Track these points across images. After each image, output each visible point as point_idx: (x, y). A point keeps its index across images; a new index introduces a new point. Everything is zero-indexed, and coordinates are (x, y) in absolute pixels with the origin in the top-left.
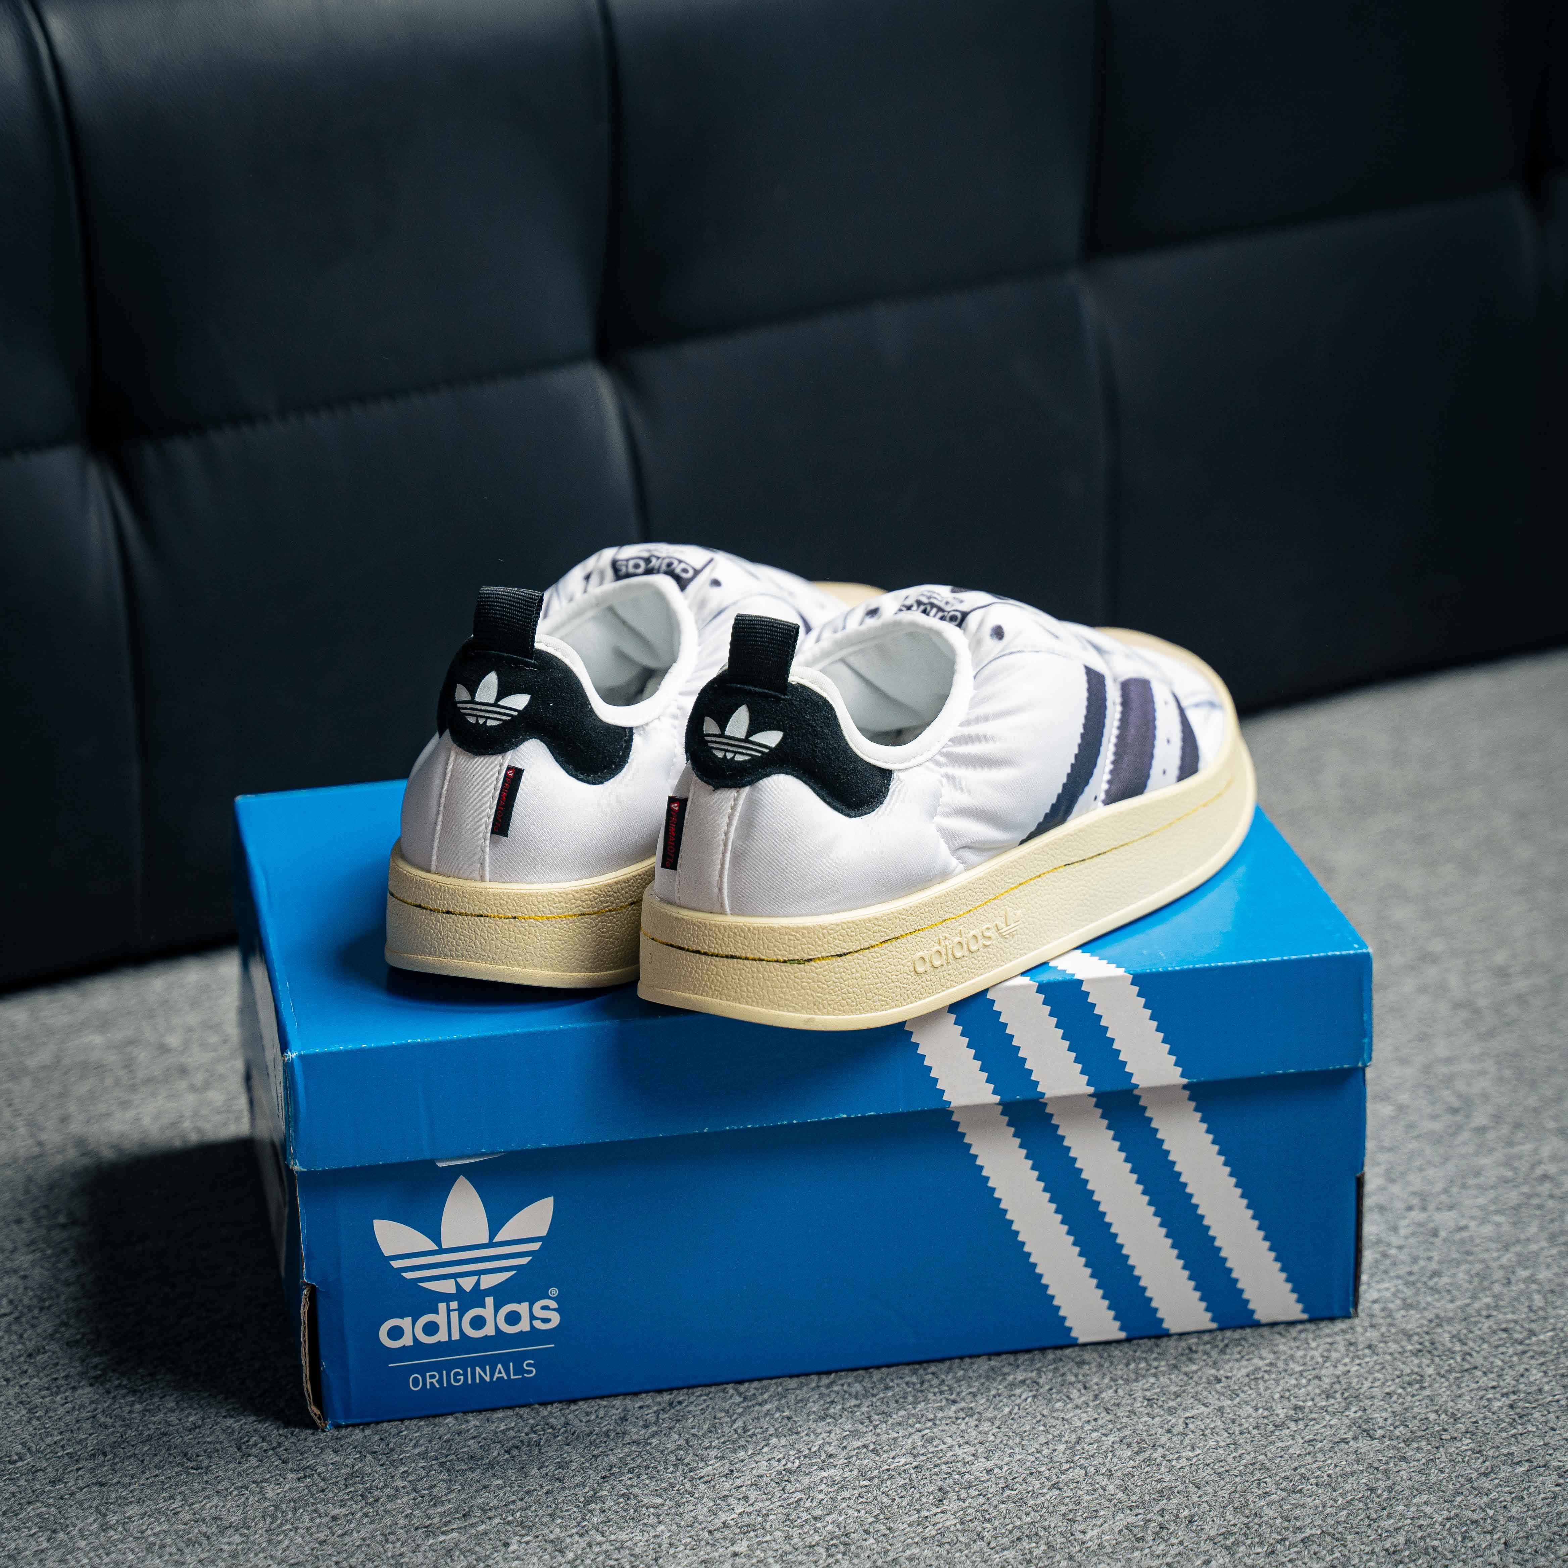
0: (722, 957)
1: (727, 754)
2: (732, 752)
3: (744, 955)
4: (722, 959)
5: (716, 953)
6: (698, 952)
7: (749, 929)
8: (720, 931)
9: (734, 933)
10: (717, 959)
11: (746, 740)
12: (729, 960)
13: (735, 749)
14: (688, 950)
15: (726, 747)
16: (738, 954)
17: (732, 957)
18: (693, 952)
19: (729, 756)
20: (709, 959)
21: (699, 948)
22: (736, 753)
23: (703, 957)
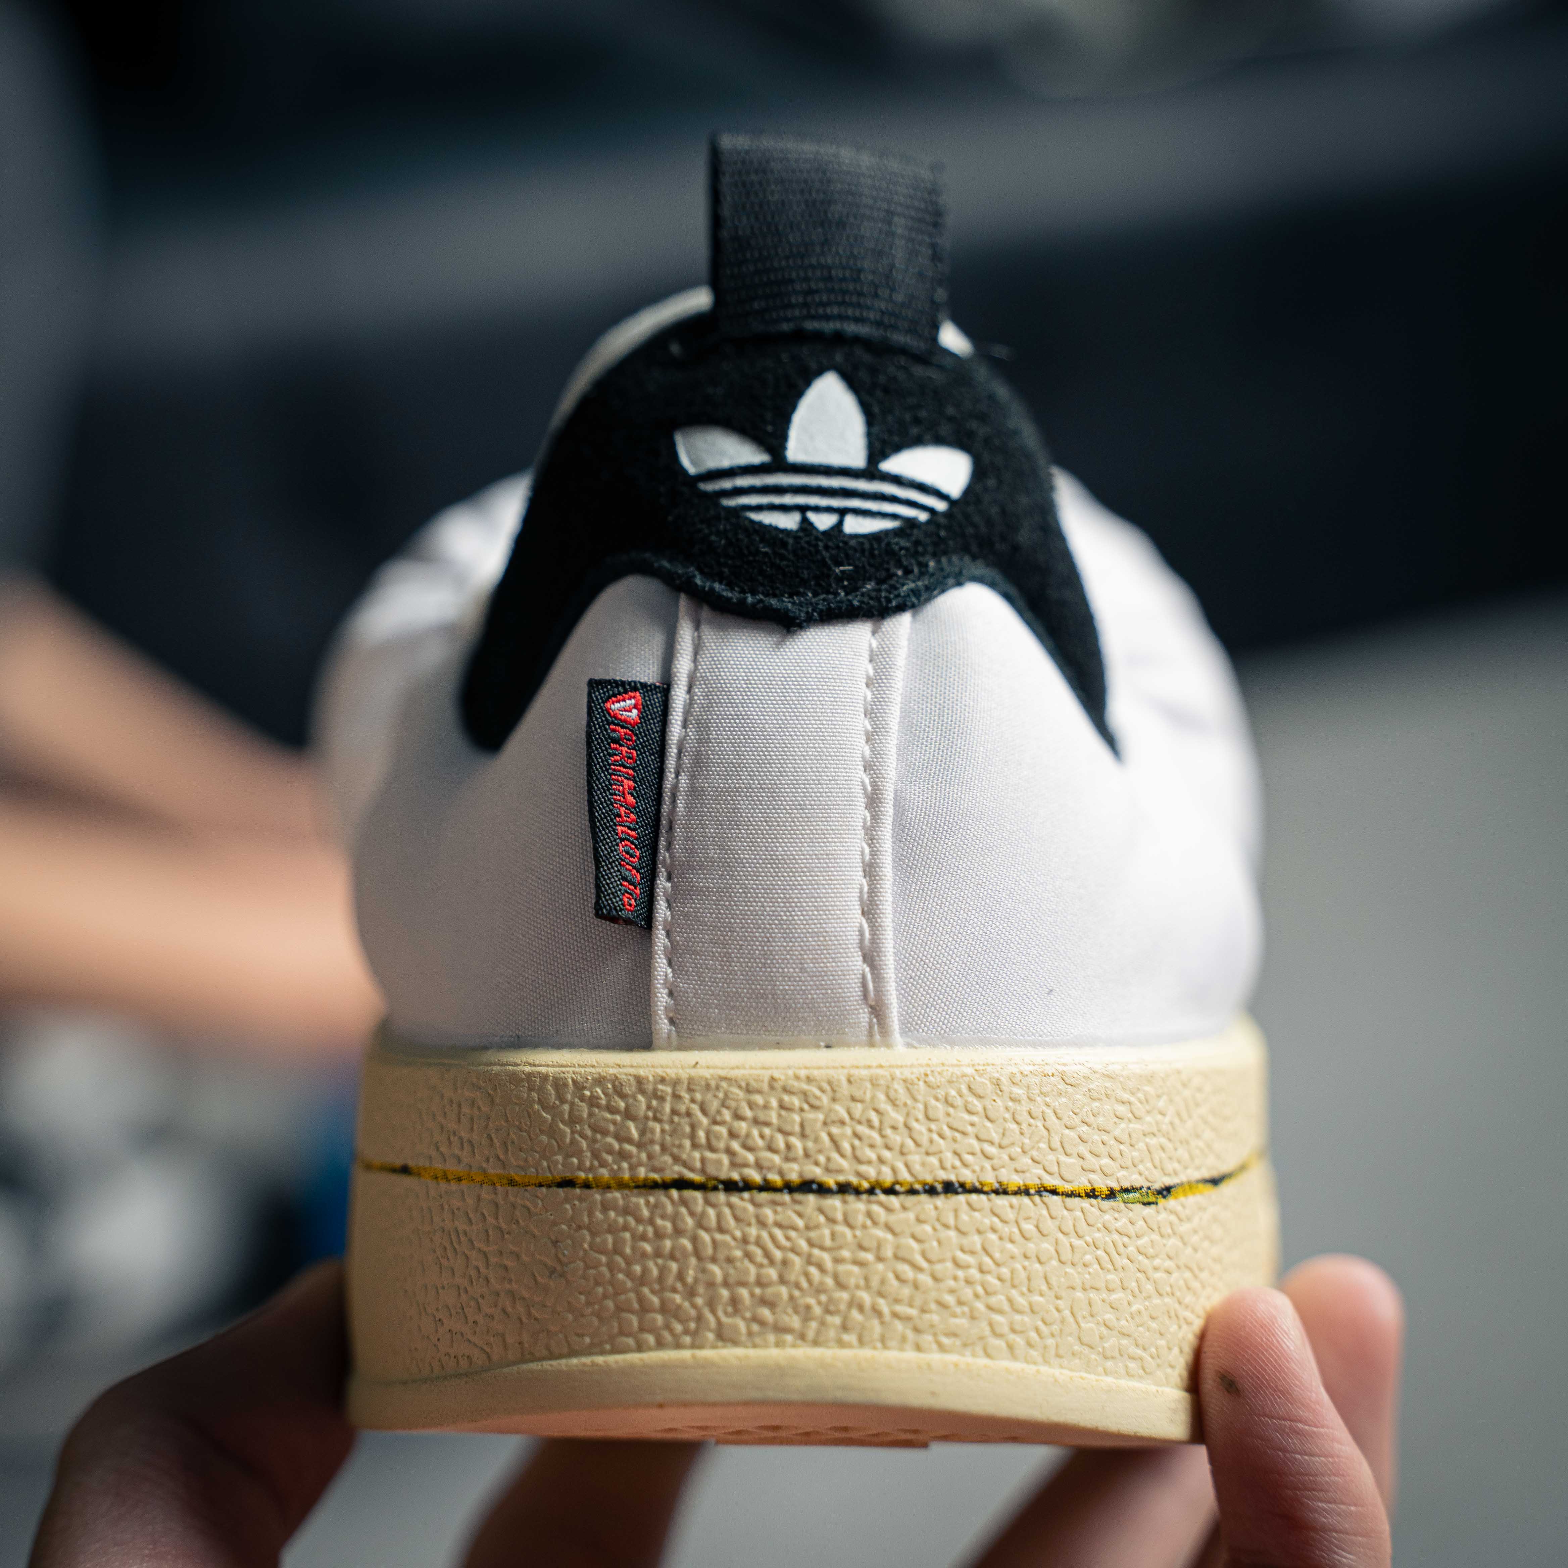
0: (912, 1192)
1: (812, 516)
2: (829, 510)
3: (990, 1179)
4: (911, 1200)
5: (888, 1179)
6: (807, 1186)
7: (997, 1084)
8: (893, 1103)
9: (947, 1102)
10: (893, 1200)
11: (871, 472)
12: (940, 1201)
13: (836, 503)
14: (767, 1187)
15: (801, 500)
16: (968, 1177)
17: (949, 1188)
18: (789, 1188)
19: (823, 522)
20: (858, 1206)
21: (816, 1172)
22: (842, 512)
23: (835, 1203)
